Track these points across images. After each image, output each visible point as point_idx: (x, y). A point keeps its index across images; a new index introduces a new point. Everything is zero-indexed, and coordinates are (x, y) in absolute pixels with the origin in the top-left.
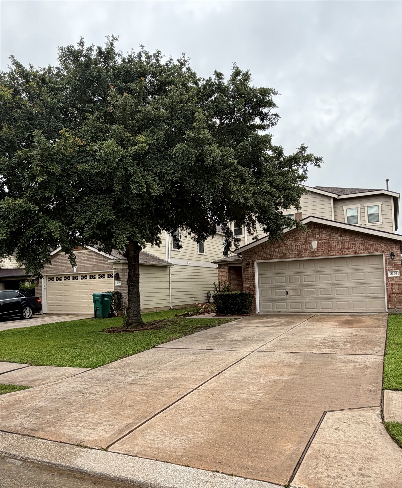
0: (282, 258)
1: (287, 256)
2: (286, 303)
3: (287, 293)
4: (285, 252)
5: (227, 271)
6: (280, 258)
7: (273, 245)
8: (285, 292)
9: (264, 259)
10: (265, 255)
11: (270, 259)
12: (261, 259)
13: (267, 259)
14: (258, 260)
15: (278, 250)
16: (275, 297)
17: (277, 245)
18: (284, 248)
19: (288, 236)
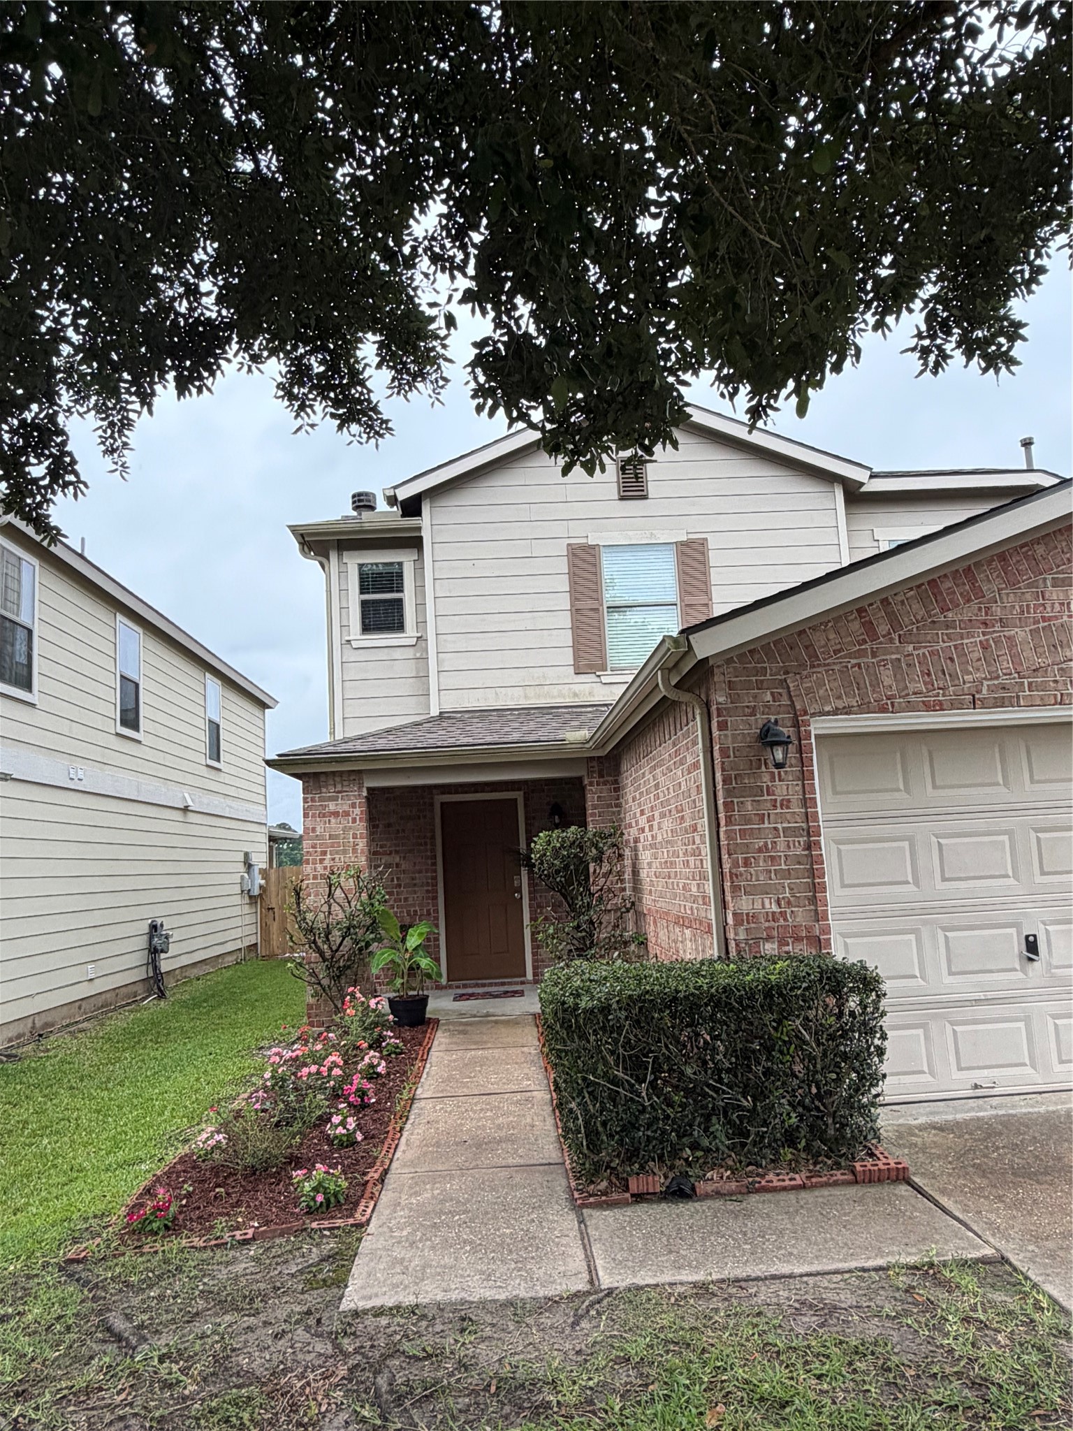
0: (1014, 702)
1: (1042, 687)
2: (1027, 1020)
3: (1032, 946)
4: (1030, 658)
5: (357, 811)
6: (1000, 703)
7: (944, 610)
8: (1018, 946)
9: (883, 710)
10: (887, 677)
11: (928, 707)
12: (865, 708)
13: (911, 707)
14: (836, 712)
15: (985, 647)
16: (948, 980)
17: (969, 612)
18: (1020, 634)
19: (1040, 550)
